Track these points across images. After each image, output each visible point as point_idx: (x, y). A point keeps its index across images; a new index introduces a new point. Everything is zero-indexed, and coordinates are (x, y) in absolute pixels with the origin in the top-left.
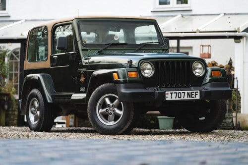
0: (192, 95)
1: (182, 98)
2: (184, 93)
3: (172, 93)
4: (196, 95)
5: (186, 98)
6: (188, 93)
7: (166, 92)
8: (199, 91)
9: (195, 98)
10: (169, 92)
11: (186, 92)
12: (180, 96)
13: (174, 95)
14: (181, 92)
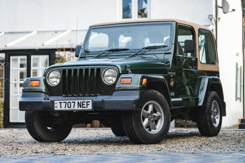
0: (83, 104)
1: (72, 108)
2: (75, 102)
4: (87, 104)
5: (76, 108)
6: (78, 102)
7: (55, 102)
8: (91, 101)
9: (86, 108)
10: (58, 102)
12: (69, 106)
13: (64, 105)
14: (71, 101)
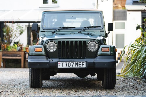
0: (79, 64)
1: (71, 67)
2: (73, 63)
3: (63, 63)
4: (82, 64)
5: (74, 66)
7: (59, 62)
8: (85, 62)
9: (81, 67)
10: (61, 62)
11: (75, 63)
12: (69, 65)
13: (65, 65)
14: (71, 62)
